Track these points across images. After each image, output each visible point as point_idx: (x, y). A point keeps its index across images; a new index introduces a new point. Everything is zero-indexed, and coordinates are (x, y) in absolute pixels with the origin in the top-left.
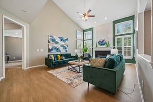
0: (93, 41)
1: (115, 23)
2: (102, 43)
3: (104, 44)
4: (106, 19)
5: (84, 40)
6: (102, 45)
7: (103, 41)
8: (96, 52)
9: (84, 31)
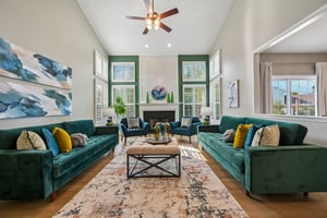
0: (137, 88)
1: (182, 58)
2: (158, 94)
3: (163, 97)
4: (169, 45)
5: (110, 84)
6: (158, 98)
7: (161, 90)
8: (145, 112)
9: (111, 59)
